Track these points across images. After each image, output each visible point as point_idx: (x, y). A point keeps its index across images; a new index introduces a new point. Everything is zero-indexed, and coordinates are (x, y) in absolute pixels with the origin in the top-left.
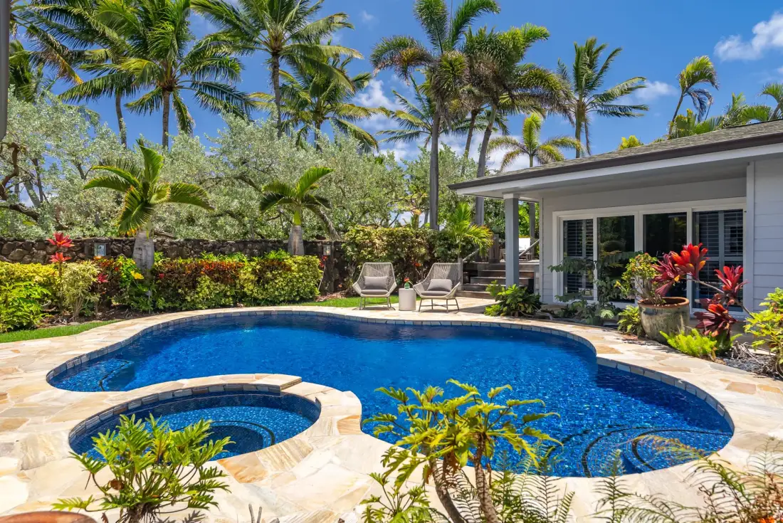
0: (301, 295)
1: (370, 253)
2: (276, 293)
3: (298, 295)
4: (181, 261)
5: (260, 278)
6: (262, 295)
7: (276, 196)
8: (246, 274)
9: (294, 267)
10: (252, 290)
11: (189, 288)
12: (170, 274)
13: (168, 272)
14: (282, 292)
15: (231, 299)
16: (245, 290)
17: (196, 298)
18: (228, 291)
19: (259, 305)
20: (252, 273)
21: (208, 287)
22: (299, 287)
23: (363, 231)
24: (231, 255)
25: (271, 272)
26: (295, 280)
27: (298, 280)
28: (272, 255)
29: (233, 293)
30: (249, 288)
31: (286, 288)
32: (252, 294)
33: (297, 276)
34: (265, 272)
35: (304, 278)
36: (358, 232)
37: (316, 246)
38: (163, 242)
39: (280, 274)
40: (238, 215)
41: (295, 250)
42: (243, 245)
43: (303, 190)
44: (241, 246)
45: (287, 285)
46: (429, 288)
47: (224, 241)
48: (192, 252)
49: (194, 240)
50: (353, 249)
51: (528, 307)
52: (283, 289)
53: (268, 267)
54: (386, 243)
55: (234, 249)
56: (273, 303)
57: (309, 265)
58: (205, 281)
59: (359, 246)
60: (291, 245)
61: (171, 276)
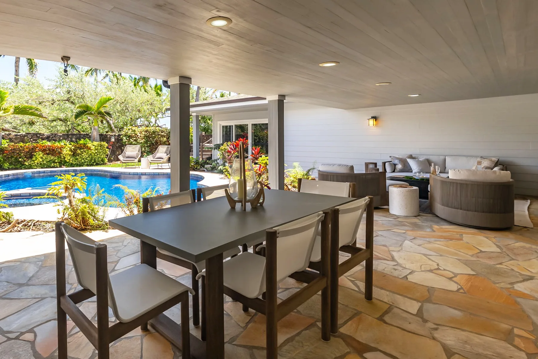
0: (97, 162)
1: (136, 140)
2: (83, 161)
3: (95, 162)
4: (22, 144)
5: (74, 153)
6: (75, 162)
7: (85, 111)
8: (66, 152)
9: (93, 148)
10: (69, 160)
11: (27, 158)
12: (13, 151)
13: (11, 150)
14: (86, 161)
15: (58, 164)
16: (66, 159)
17: (32, 163)
18: (56, 160)
19: (73, 167)
20: (70, 151)
21: (42, 158)
22: (95, 158)
23: (131, 129)
24: (60, 141)
25: (80, 150)
26: (93, 154)
27: (95, 154)
28: (82, 142)
29: (59, 161)
30: (68, 158)
31: (88, 158)
32: (69, 162)
33: (94, 152)
34: (77, 150)
35: (98, 153)
36: (129, 129)
37: (107, 137)
38: (10, 134)
39: (85, 151)
40: (65, 121)
41: (94, 139)
42: (67, 136)
43: (98, 108)
44: (66, 137)
45: (89, 157)
46: (156, 158)
47: (56, 134)
48: (32, 140)
49: (34, 134)
50: (126, 138)
51: (198, 166)
52: (87, 159)
53: (78, 148)
54: (144, 135)
55: (61, 138)
56: (80, 166)
57: (101, 147)
58: (39, 155)
59: (130, 137)
60: (92, 136)
61: (13, 152)
